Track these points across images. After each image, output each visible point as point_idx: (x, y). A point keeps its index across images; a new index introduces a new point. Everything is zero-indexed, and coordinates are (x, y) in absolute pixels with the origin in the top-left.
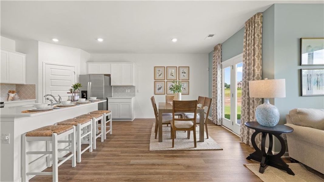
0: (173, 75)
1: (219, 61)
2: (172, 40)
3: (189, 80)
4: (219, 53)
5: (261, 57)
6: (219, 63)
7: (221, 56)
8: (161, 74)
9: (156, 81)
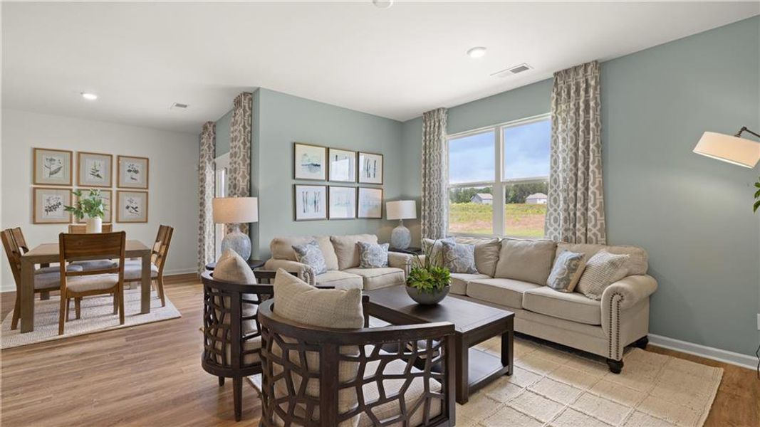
0: (100, 175)
1: (209, 156)
2: (82, 93)
3: (147, 188)
4: (210, 138)
5: (248, 161)
6: (209, 160)
7: (214, 145)
8: (59, 169)
9: (38, 188)
